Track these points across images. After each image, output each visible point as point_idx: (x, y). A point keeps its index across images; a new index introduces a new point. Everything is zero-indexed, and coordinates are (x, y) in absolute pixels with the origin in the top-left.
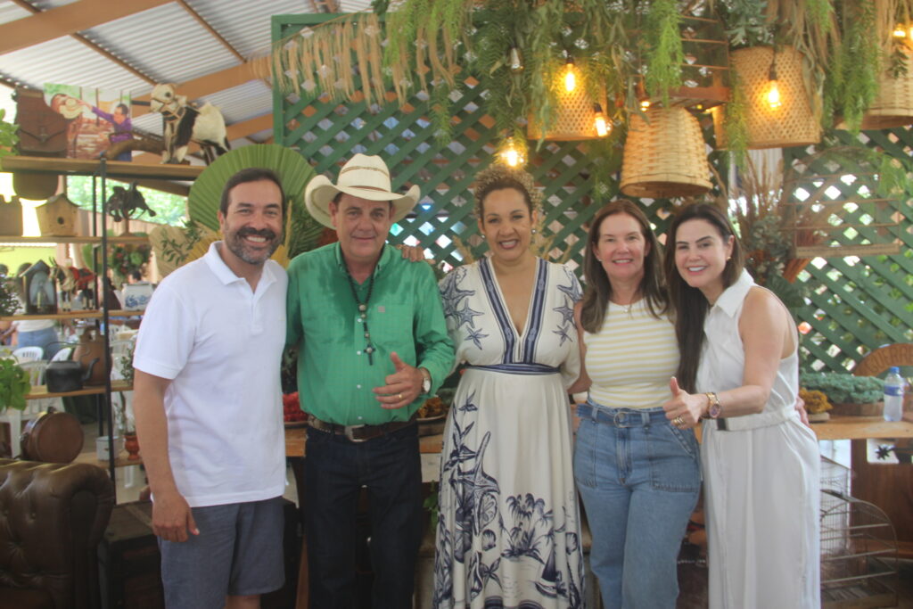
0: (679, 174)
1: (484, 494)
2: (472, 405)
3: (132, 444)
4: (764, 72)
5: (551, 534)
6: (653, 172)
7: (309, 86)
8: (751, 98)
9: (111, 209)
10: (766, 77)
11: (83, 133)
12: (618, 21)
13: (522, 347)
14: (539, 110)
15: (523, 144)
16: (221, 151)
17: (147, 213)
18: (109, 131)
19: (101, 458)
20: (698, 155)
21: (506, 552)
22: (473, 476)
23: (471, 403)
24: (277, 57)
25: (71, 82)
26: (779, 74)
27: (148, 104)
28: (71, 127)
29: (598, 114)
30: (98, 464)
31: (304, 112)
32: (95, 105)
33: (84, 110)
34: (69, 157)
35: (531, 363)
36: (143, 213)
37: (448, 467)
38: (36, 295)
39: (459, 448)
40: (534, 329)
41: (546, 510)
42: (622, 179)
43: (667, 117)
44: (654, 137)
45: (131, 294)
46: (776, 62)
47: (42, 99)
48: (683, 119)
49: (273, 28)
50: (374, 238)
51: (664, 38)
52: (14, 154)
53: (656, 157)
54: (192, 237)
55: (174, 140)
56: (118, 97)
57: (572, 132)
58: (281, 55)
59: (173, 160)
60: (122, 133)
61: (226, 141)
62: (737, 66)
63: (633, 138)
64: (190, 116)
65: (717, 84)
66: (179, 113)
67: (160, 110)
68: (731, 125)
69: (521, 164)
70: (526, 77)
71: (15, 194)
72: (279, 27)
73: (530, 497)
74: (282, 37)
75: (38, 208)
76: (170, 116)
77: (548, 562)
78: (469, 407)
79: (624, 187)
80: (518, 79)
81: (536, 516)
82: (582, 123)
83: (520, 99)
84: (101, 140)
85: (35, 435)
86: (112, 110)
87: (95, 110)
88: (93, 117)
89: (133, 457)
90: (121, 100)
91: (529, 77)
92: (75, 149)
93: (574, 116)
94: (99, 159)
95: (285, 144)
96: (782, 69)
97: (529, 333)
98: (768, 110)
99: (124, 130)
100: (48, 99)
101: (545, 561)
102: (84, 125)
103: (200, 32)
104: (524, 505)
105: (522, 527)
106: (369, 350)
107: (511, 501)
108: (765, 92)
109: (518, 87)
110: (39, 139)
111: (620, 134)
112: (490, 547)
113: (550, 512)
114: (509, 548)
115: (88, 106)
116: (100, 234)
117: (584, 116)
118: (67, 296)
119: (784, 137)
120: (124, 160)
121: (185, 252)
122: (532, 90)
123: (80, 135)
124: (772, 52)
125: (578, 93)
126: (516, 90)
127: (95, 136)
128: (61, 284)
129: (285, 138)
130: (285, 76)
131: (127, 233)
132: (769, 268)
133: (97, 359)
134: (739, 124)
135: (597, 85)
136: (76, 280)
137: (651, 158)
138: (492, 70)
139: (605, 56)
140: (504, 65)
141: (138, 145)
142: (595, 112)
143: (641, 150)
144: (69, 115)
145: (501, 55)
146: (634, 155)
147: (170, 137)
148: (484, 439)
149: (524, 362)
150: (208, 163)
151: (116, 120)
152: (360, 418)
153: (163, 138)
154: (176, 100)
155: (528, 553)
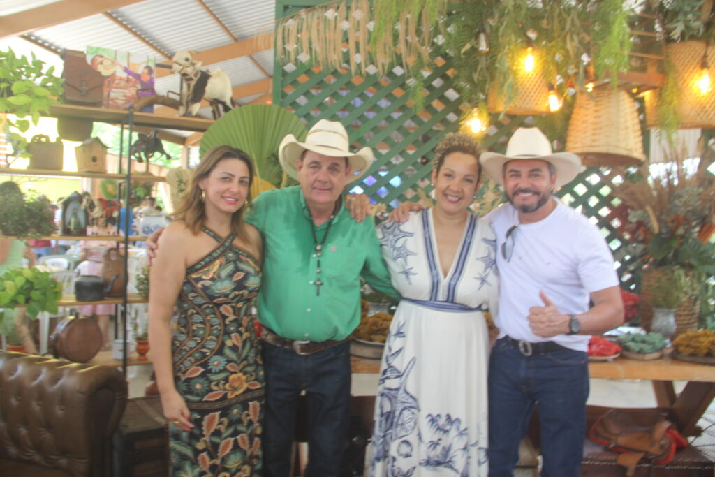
0: (618, 147)
1: (405, 409)
2: (402, 333)
3: (142, 347)
4: (697, 61)
5: (465, 448)
6: (595, 144)
7: (304, 58)
8: (683, 84)
9: (136, 152)
10: (698, 67)
11: (116, 88)
12: (574, 14)
13: (446, 288)
14: (502, 86)
15: (485, 114)
16: (227, 109)
17: (164, 157)
18: (136, 87)
19: (116, 358)
20: (634, 131)
21: (422, 462)
22: (397, 392)
23: (402, 331)
24: (280, 30)
25: (107, 45)
26: (710, 64)
27: (170, 67)
28: (106, 82)
29: (552, 92)
30: (112, 363)
31: (299, 79)
32: (126, 66)
34: (103, 107)
35: (452, 302)
36: (161, 156)
38: (71, 219)
40: (457, 274)
41: (462, 427)
43: (609, 98)
44: (595, 114)
46: (708, 53)
47: (84, 59)
48: (623, 100)
49: (277, 8)
51: (616, 29)
52: (59, 103)
53: (598, 131)
55: (190, 98)
56: (146, 60)
57: (528, 106)
58: (284, 30)
59: (188, 114)
60: (147, 90)
61: (232, 101)
62: (672, 57)
63: (578, 114)
64: (204, 78)
65: (652, 70)
66: (195, 75)
67: (180, 72)
68: (665, 107)
69: (483, 132)
70: (491, 58)
71: (58, 136)
72: (282, 9)
73: (449, 417)
74: (284, 16)
75: (77, 149)
76: (187, 77)
77: (463, 472)
78: (399, 334)
80: (484, 59)
81: (453, 433)
82: (537, 99)
83: (485, 77)
84: (129, 95)
85: (64, 336)
86: (140, 70)
87: (126, 70)
88: (125, 75)
89: (142, 358)
90: (147, 62)
91: (494, 57)
92: (108, 100)
93: (530, 92)
94: (128, 110)
95: (282, 105)
96: (713, 60)
98: (698, 95)
99: (148, 87)
100: (89, 59)
101: (460, 471)
102: (117, 82)
104: (444, 423)
105: (440, 442)
106: (318, 283)
107: (430, 418)
108: (696, 79)
109: (484, 66)
110: (81, 92)
111: (569, 107)
112: (407, 456)
113: (466, 429)
114: (426, 458)
115: (121, 66)
117: (539, 93)
119: (711, 118)
120: (147, 112)
122: (497, 68)
123: (113, 90)
124: (705, 45)
125: (535, 73)
126: (481, 69)
127: (125, 91)
128: (92, 211)
129: (282, 100)
130: (284, 49)
131: (147, 172)
132: (688, 231)
133: (118, 277)
134: (672, 106)
135: (551, 67)
136: (104, 208)
137: (595, 132)
138: (463, 50)
139: (560, 43)
140: (473, 47)
141: (160, 100)
142: (549, 90)
143: (585, 125)
144: (105, 73)
145: (471, 38)
146: (579, 129)
147: (187, 95)
148: (410, 363)
149: (447, 301)
150: (215, 118)
151: (143, 78)
152: (307, 335)
153: (180, 95)
154: (193, 64)
155: (445, 465)
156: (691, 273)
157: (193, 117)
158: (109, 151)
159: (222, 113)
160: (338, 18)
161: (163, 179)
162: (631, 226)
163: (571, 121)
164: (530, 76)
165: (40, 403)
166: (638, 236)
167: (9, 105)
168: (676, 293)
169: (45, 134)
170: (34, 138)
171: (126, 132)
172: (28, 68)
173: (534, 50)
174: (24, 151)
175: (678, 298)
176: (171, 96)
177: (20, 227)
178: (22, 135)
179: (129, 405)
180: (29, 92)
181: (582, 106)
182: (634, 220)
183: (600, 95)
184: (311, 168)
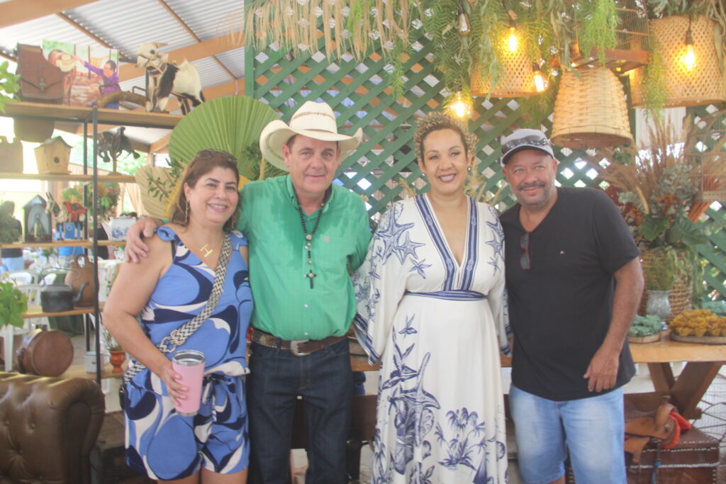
0: (605, 126)
1: (424, 409)
2: (411, 329)
3: (116, 358)
4: (680, 37)
5: (482, 444)
6: (581, 124)
7: (276, 46)
8: (668, 60)
9: (101, 151)
10: (682, 42)
11: (77, 84)
13: (462, 277)
14: (486, 67)
16: (196, 103)
18: (99, 83)
19: (89, 371)
20: (621, 110)
21: (445, 462)
22: (416, 393)
23: (411, 327)
26: (694, 39)
28: (66, 79)
29: (537, 72)
30: (86, 377)
31: (271, 69)
32: (88, 61)
34: (64, 105)
35: (467, 290)
38: (34, 226)
39: (400, 368)
40: (472, 260)
41: (479, 421)
42: (553, 131)
43: (595, 77)
44: (582, 94)
45: (117, 226)
46: (692, 28)
47: (41, 54)
48: (609, 78)
50: (324, 175)
52: (15, 101)
53: (585, 111)
54: (175, 176)
55: (157, 92)
56: (108, 54)
58: (254, 17)
59: (156, 109)
60: (110, 86)
61: (201, 94)
62: (656, 33)
63: (564, 94)
64: (171, 72)
65: (636, 48)
66: (162, 68)
67: (145, 65)
68: (650, 84)
71: (16, 137)
73: (465, 411)
75: (36, 149)
76: (154, 70)
77: (479, 469)
78: (408, 330)
79: (555, 138)
80: (465, 40)
81: (470, 427)
84: (91, 91)
85: (31, 350)
86: (102, 65)
87: (87, 65)
88: (86, 71)
89: (117, 369)
91: (476, 38)
92: (69, 98)
94: (92, 106)
95: (255, 96)
96: (697, 35)
97: (467, 264)
98: (684, 71)
99: (112, 83)
100: (46, 54)
101: (477, 468)
102: (78, 78)
105: (458, 439)
106: (311, 275)
107: (451, 415)
108: (681, 55)
109: (466, 48)
110: (39, 88)
111: (554, 89)
112: (427, 455)
113: (483, 424)
115: (81, 61)
116: (90, 172)
118: (60, 227)
119: (698, 94)
120: (111, 108)
121: (167, 189)
123: (74, 86)
124: (688, 20)
126: (464, 50)
127: (88, 88)
128: (56, 216)
129: (254, 91)
131: (115, 173)
132: (678, 210)
133: (88, 284)
134: (658, 84)
136: (69, 212)
137: (581, 112)
138: (444, 32)
139: (544, 21)
140: (454, 28)
141: (125, 96)
142: (534, 71)
143: (571, 105)
144: (65, 68)
145: (451, 19)
146: (565, 109)
147: (153, 90)
148: (424, 360)
150: (184, 114)
151: (105, 74)
152: (306, 334)
153: (147, 90)
154: (159, 57)
155: (461, 461)
156: (683, 254)
157: (161, 112)
158: (72, 150)
159: (192, 108)
161: (131, 179)
162: (621, 207)
163: (556, 103)
164: (514, 56)
165: (8, 422)
166: (629, 217)
168: (670, 274)
169: (2, 135)
173: (516, 29)
175: (672, 278)
176: (137, 91)
179: (106, 419)
181: (567, 86)
182: (624, 202)
183: (585, 74)
184: (303, 154)
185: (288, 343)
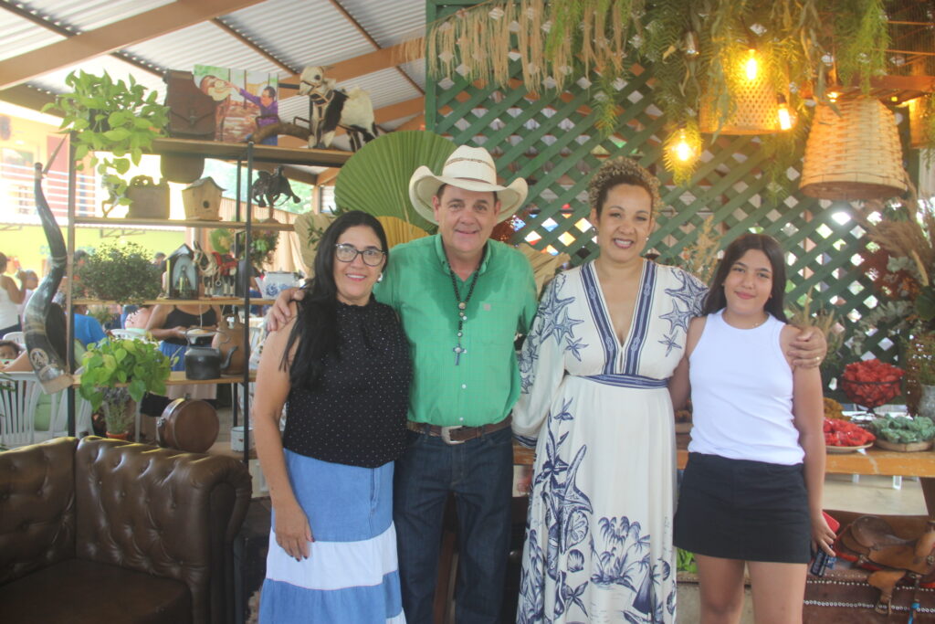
0: (870, 174)
1: (575, 510)
2: (567, 414)
5: (644, 561)
6: (838, 171)
7: (463, 70)
9: (256, 194)
11: (231, 116)
12: (810, 4)
13: (625, 358)
14: (717, 99)
15: (696, 135)
16: (368, 138)
19: (235, 449)
20: (892, 152)
21: (594, 577)
22: (564, 490)
23: (567, 411)
24: (433, 37)
25: (221, 63)
27: (297, 87)
28: (219, 109)
29: (782, 105)
31: (457, 98)
32: (244, 88)
33: (232, 93)
34: (215, 140)
35: (633, 375)
36: (287, 199)
37: (540, 479)
38: (179, 279)
39: (552, 459)
40: (638, 338)
41: (642, 534)
42: (803, 178)
43: (859, 110)
44: (841, 132)
45: (272, 282)
47: (192, 81)
48: (878, 111)
49: (428, 8)
50: (477, 232)
51: (868, 20)
52: (163, 136)
53: (844, 154)
55: (322, 125)
56: (267, 79)
57: (751, 125)
58: (437, 35)
59: (320, 145)
60: (268, 117)
61: (374, 127)
63: (818, 132)
64: (339, 99)
65: (918, 71)
66: (328, 97)
67: (308, 93)
70: (703, 63)
71: (161, 176)
72: (433, 7)
73: (625, 520)
74: (437, 18)
75: (183, 191)
76: (318, 99)
77: (642, 588)
78: (564, 415)
79: (804, 188)
80: (693, 65)
81: (630, 540)
82: (762, 115)
83: (694, 88)
84: (246, 123)
85: (173, 421)
86: (260, 92)
87: (243, 93)
88: (241, 99)
91: (706, 63)
92: (222, 132)
93: (754, 106)
94: (246, 142)
95: (437, 131)
97: (632, 343)
99: (270, 113)
100: (197, 81)
101: (637, 590)
102: (232, 108)
103: (337, 18)
105: (614, 552)
106: (458, 349)
107: (604, 523)
109: (693, 74)
110: (189, 122)
111: (806, 124)
112: (577, 569)
113: (647, 537)
114: (598, 573)
115: (236, 88)
116: (244, 218)
117: (765, 107)
118: (208, 283)
120: (270, 144)
122: (709, 77)
123: (227, 118)
125: (759, 82)
126: (690, 78)
127: (242, 119)
128: (204, 269)
129: (436, 124)
130: (438, 60)
131: (271, 220)
133: (237, 349)
135: (781, 73)
136: (218, 265)
137: (839, 155)
138: (666, 55)
139: (793, 42)
140: (678, 50)
141: (285, 129)
142: (779, 103)
143: (826, 146)
144: (217, 97)
145: (676, 39)
146: (819, 152)
147: (318, 122)
148: (579, 452)
149: (627, 374)
150: (354, 150)
151: (263, 102)
152: (461, 419)
153: (310, 122)
154: (325, 83)
155: (618, 581)
158: (224, 194)
159: (363, 143)
160: (505, 20)
161: (289, 228)
162: (891, 277)
163: (808, 143)
164: (753, 85)
166: (902, 290)
167: (105, 141)
169: (147, 175)
170: (134, 180)
171: (244, 170)
172: (126, 96)
173: (757, 51)
174: (122, 196)
176: (299, 123)
177: (119, 289)
178: (121, 177)
180: (128, 125)
181: (821, 123)
182: (894, 269)
183: (845, 107)
184: (451, 206)
185: (439, 428)
